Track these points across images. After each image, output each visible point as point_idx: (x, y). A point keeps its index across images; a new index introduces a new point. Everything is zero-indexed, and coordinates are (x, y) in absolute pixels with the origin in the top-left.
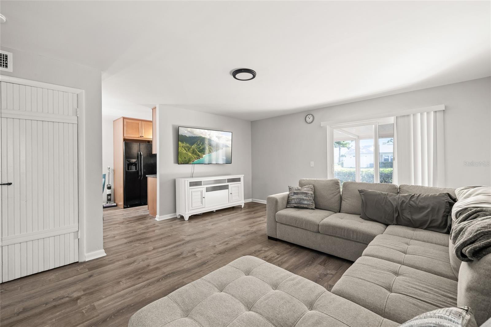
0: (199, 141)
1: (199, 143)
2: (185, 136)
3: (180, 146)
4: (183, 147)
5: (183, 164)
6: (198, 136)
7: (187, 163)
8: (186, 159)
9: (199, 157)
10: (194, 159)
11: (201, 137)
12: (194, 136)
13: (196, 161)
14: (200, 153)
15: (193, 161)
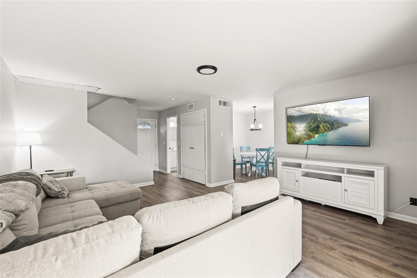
0: (310, 119)
1: (309, 121)
2: (293, 115)
3: (289, 127)
4: (291, 127)
5: (292, 144)
6: (307, 114)
7: (297, 143)
8: (295, 140)
9: (310, 137)
10: (304, 140)
11: (312, 114)
12: (302, 115)
13: (306, 141)
14: (311, 132)
15: (303, 142)
